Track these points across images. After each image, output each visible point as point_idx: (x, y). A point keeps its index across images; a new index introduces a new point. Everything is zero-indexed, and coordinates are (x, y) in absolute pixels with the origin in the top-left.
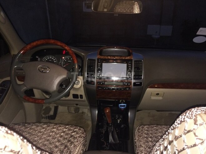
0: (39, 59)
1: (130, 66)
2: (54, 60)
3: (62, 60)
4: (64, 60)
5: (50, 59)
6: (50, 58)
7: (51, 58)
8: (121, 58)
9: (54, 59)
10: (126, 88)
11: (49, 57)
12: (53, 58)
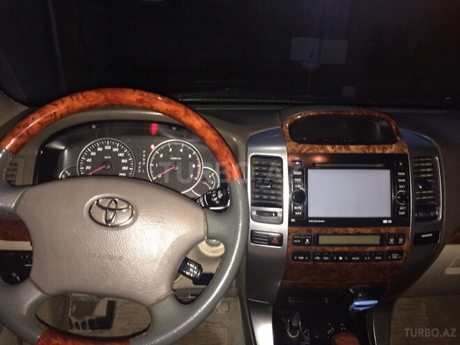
0: (66, 151)
1: (402, 177)
2: (121, 155)
3: (147, 154)
4: (157, 156)
5: (106, 152)
6: (106, 148)
7: (109, 148)
8: (371, 151)
9: (121, 151)
10: (390, 253)
11: (101, 146)
12: (115, 150)
